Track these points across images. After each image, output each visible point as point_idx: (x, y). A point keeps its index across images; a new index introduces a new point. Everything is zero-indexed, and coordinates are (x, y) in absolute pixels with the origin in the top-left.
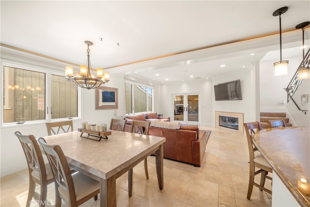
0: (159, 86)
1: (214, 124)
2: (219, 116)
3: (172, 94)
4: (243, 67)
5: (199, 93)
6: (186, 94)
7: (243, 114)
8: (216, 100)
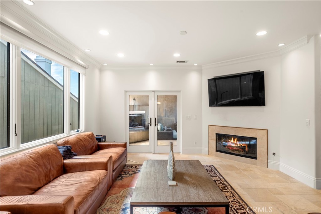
0: (97, 72)
1: (205, 149)
2: (216, 134)
3: (126, 92)
4: (280, 45)
5: (179, 91)
6: (154, 91)
7: (267, 130)
8: (210, 106)
